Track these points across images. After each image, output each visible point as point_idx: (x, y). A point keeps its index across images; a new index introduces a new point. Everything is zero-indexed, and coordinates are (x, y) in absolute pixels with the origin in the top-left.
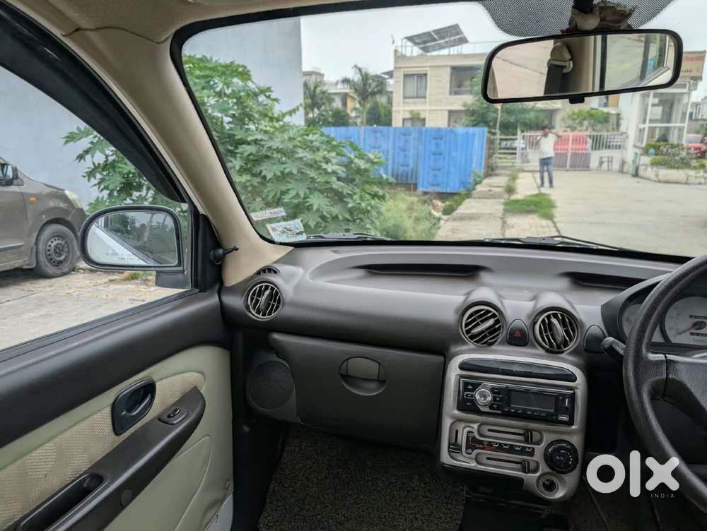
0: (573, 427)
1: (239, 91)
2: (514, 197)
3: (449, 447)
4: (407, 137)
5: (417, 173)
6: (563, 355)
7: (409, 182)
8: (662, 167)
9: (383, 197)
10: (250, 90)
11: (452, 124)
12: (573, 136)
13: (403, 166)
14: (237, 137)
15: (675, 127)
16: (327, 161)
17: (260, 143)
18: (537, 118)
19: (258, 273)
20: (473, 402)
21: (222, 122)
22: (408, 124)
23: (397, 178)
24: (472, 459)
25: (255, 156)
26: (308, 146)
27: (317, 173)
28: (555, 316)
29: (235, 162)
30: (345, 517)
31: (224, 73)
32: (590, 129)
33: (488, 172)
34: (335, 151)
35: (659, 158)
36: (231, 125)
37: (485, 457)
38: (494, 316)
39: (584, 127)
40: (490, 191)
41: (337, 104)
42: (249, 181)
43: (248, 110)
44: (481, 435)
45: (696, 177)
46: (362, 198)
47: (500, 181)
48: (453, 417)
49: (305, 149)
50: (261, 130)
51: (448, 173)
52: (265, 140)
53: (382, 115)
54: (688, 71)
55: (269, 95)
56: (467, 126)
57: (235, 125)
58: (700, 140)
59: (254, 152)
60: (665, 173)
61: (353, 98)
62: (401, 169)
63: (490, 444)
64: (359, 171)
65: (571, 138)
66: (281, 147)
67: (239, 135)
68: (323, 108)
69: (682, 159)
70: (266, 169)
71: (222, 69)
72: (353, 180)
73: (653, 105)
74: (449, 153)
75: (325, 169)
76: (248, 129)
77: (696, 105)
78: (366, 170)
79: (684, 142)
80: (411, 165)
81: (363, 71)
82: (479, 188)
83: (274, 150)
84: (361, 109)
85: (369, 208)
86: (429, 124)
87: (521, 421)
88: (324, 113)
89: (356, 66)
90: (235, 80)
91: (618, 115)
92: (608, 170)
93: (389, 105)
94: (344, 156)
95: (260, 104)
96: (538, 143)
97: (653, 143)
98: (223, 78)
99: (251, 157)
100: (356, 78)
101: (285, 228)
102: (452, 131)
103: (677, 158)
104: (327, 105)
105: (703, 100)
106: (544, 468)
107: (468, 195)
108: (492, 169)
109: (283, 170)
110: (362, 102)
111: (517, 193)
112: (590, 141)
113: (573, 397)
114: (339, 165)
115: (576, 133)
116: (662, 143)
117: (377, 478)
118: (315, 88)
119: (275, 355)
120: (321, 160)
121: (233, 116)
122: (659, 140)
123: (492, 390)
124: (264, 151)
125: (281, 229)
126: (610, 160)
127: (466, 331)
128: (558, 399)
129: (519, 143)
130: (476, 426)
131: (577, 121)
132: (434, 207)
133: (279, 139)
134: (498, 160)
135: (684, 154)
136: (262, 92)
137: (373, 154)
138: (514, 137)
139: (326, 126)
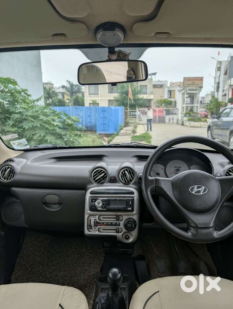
0: (134, 212)
1: (12, 90)
2: (136, 135)
3: (87, 227)
4: (91, 111)
5: (96, 126)
6: (130, 185)
7: (93, 129)
8: (192, 121)
9: (80, 136)
10: (17, 90)
11: (110, 105)
12: (158, 110)
13: (90, 123)
14: (10, 111)
15: (195, 106)
16: (54, 120)
17: (22, 113)
18: (144, 102)
19: (5, 162)
20: (95, 206)
21: (4, 104)
22: (92, 105)
23: (87, 128)
24: (96, 230)
25: (19, 119)
26: (45, 115)
27: (49, 126)
28: (127, 170)
29: (10, 122)
30: (53, 270)
31: (4, 82)
32: (165, 107)
33: (125, 125)
34: (57, 116)
35: (190, 118)
36: (7, 105)
37: (102, 229)
38: (104, 172)
39: (163, 107)
40: (126, 132)
41: (60, 97)
42: (16, 130)
43: (16, 98)
44: (100, 220)
45: (204, 125)
46: (70, 136)
47: (130, 128)
48: (88, 214)
49: (43, 115)
50: (23, 107)
51: (109, 125)
52: (24, 112)
53: (80, 102)
54: (197, 84)
55: (27, 93)
56: (116, 106)
57: (10, 105)
58: (205, 111)
59: (19, 118)
60: (193, 123)
61: (67, 95)
63: (103, 223)
64: (68, 125)
65: (157, 111)
66: (31, 115)
67: (12, 110)
68: (53, 98)
69: (198, 118)
70: (25, 125)
71: (3, 80)
72: (65, 129)
73: (187, 97)
74: (109, 117)
75: (53, 124)
76: (16, 107)
77: (203, 98)
78: (72, 124)
79: (199, 112)
80: (93, 122)
81: (71, 83)
82: (122, 131)
83: (29, 116)
84: (71, 99)
85: (74, 141)
86: (100, 105)
87: (114, 212)
88: (54, 101)
89: (67, 80)
90: (10, 85)
91: (175, 102)
92: (172, 123)
93: (83, 98)
94: (62, 118)
95: (22, 96)
96: (146, 113)
97: (188, 112)
98: (4, 84)
99: (18, 120)
100: (68, 85)
101: (19, 143)
102: (109, 108)
103: (197, 118)
104: (55, 97)
105: (205, 96)
106: (124, 230)
107: (118, 135)
108: (127, 124)
109: (33, 125)
110: (71, 96)
111: (137, 133)
112: (165, 112)
113: (133, 201)
114: (60, 122)
115: (160, 109)
116: (191, 112)
117: (67, 251)
118: (50, 90)
119: (15, 198)
120: (51, 120)
121: (9, 101)
122: (190, 111)
123: (102, 201)
124: (24, 117)
125: (17, 143)
126: (173, 119)
127: (93, 179)
128: (127, 202)
129: (138, 113)
130: (97, 217)
131: (160, 104)
132: (104, 140)
133: (31, 111)
134: (130, 120)
135: (199, 116)
136: (23, 91)
137: (75, 117)
138: (135, 110)
139: (55, 106)
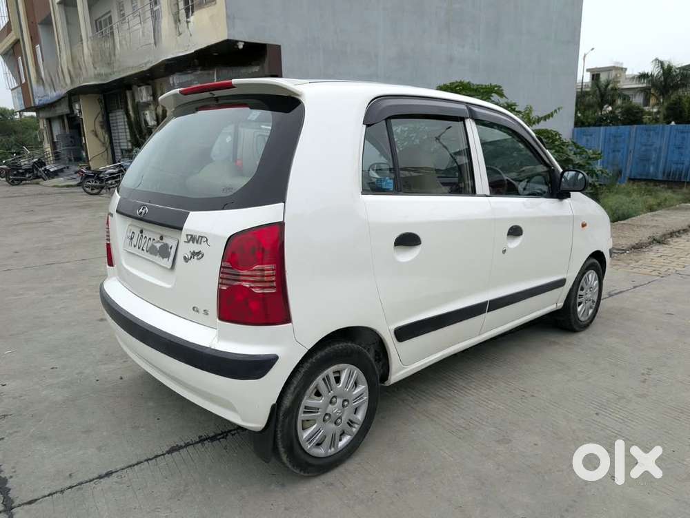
7: (683, 180)
13: (677, 164)
23: (668, 175)
62: (674, 167)
80: (687, 163)
81: (666, 64)
89: (656, 60)
100: (656, 71)
